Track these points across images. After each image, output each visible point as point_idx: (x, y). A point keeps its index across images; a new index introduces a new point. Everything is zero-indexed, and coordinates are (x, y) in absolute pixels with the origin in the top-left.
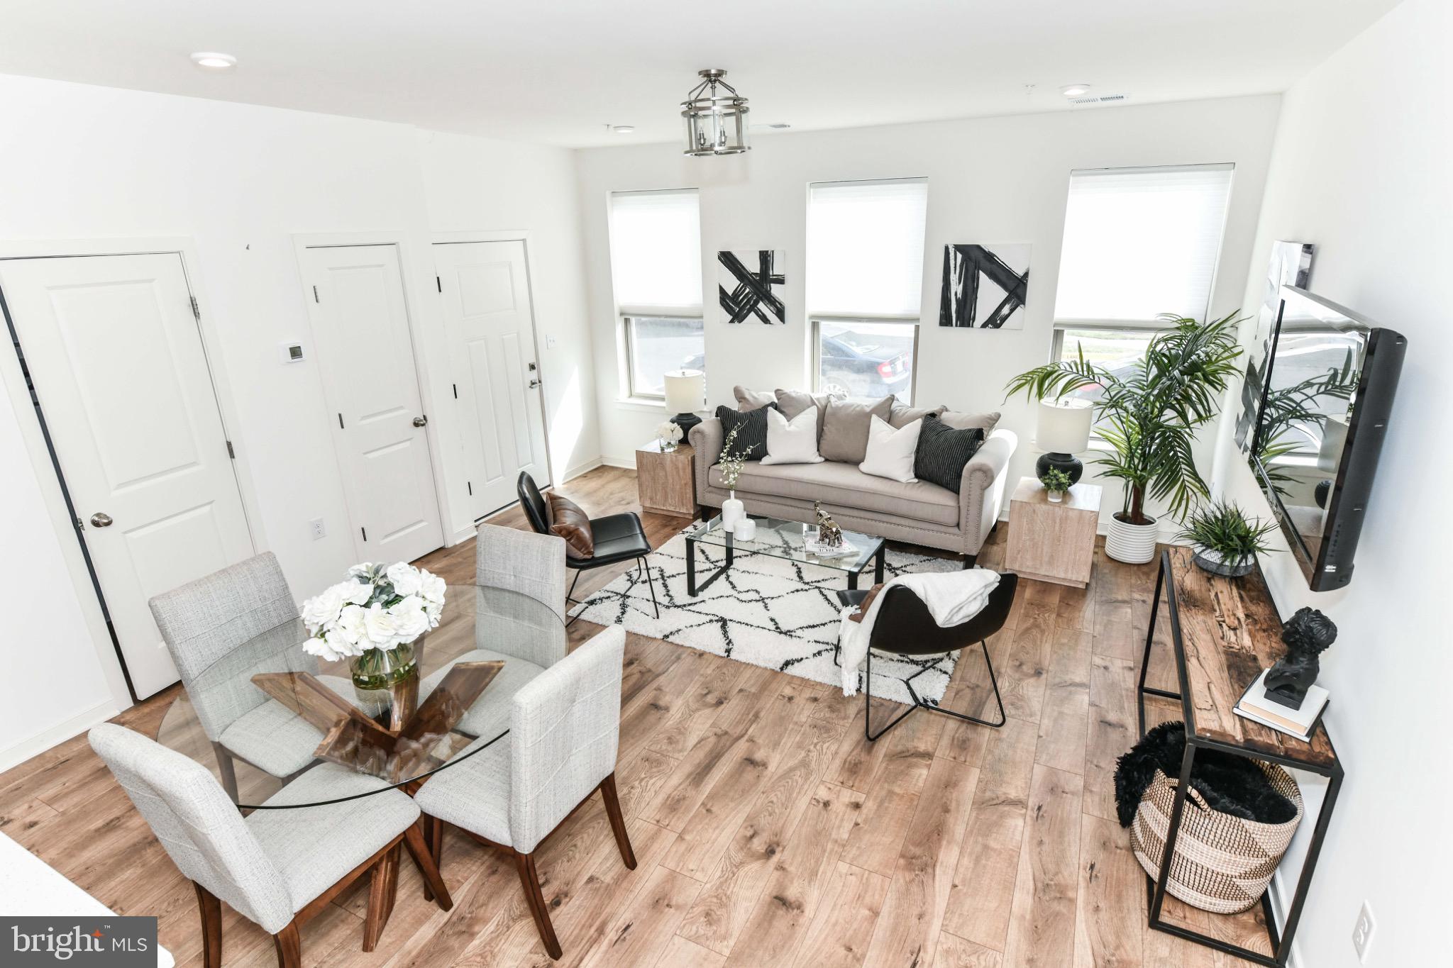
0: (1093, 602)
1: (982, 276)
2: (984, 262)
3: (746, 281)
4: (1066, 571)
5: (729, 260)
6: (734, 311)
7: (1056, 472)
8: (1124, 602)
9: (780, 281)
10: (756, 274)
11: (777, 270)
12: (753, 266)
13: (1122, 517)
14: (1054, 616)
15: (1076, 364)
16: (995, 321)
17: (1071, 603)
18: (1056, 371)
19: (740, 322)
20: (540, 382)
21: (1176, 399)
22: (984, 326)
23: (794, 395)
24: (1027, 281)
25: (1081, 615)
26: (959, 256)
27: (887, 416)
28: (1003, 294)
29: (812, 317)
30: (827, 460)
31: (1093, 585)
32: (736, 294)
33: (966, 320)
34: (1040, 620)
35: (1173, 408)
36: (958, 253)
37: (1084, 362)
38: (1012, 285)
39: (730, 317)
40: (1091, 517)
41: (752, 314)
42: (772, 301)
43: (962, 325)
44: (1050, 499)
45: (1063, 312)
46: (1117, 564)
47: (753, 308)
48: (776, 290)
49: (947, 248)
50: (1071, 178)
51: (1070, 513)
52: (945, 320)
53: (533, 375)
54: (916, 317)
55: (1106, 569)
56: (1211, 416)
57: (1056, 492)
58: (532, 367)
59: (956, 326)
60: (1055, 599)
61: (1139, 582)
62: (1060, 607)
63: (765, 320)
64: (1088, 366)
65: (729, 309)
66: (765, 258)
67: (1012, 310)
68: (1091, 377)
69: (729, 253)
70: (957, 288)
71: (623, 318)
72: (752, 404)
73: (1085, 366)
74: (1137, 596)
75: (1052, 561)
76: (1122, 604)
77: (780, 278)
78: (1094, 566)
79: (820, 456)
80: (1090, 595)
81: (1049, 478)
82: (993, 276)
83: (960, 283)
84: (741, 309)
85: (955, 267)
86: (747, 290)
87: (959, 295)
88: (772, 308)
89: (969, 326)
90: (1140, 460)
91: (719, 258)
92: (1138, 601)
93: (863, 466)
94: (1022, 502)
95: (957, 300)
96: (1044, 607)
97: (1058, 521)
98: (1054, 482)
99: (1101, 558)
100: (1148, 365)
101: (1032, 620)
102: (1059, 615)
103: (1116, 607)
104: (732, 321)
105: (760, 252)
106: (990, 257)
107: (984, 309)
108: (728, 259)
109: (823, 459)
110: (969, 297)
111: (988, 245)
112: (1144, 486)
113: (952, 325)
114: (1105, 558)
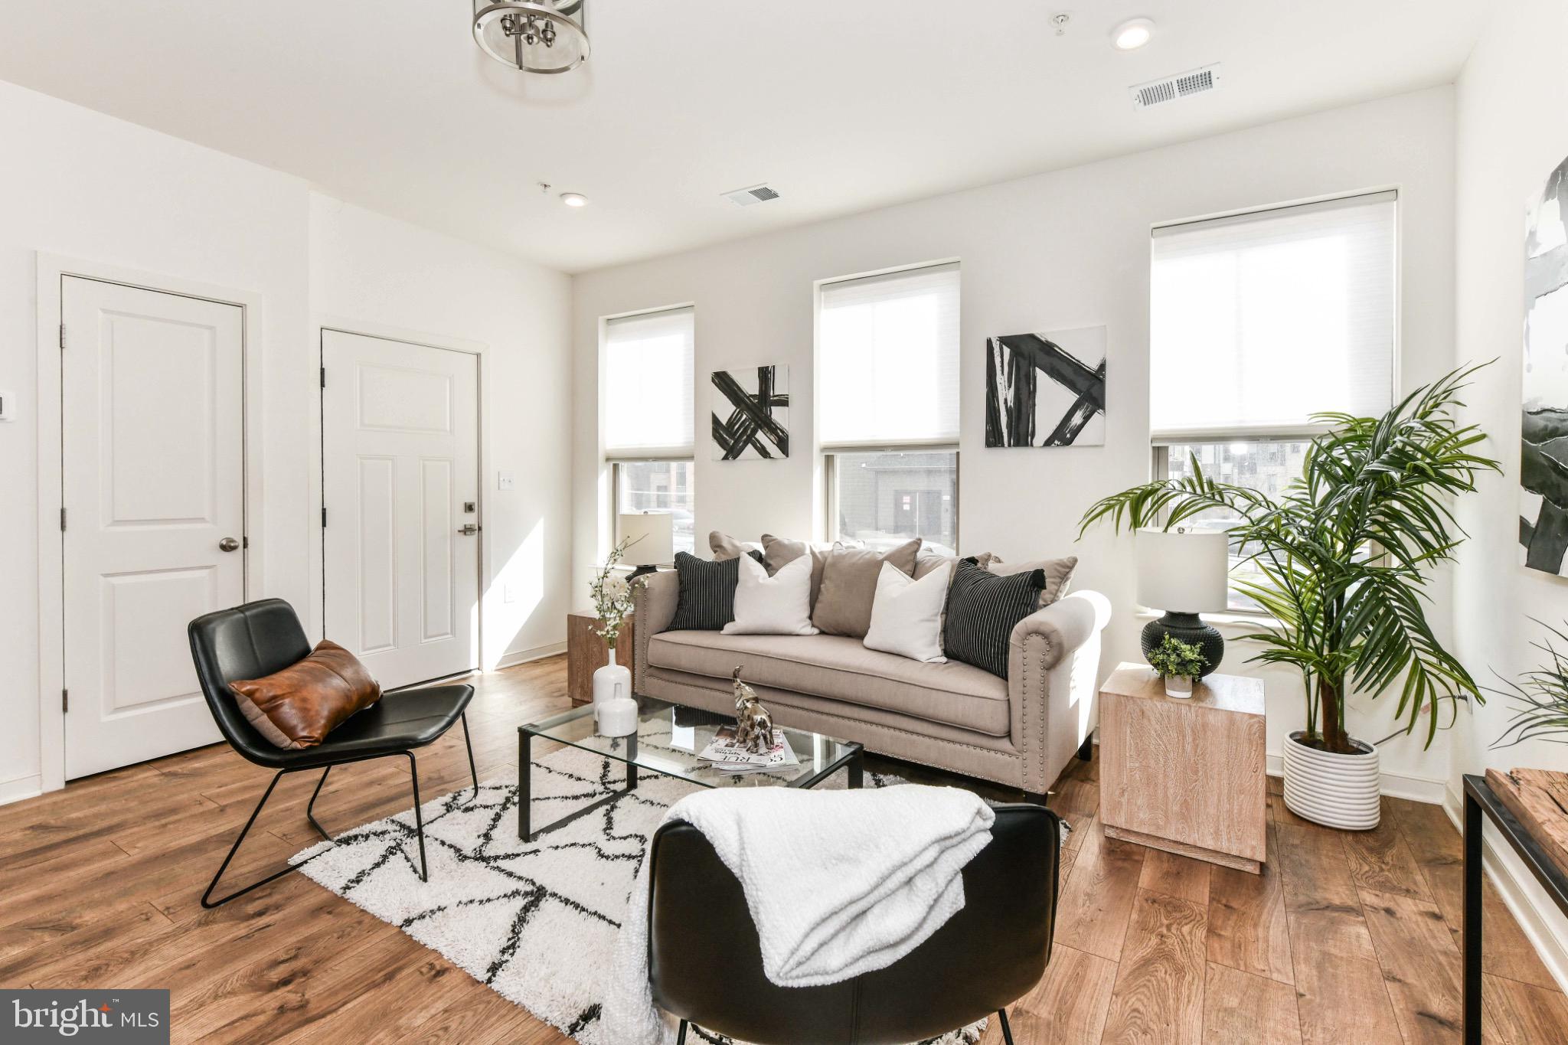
0: (1281, 907)
1: (1041, 375)
2: (1041, 356)
3: (743, 405)
4: (1217, 833)
5: (726, 383)
6: (728, 444)
7: (1174, 641)
8: (1348, 910)
9: (783, 402)
10: (754, 396)
11: (779, 389)
12: (750, 386)
13: (1307, 739)
14: (1201, 933)
15: (1191, 482)
16: (1064, 435)
17: (1234, 904)
18: (1158, 490)
19: (735, 458)
20: (480, 529)
21: (1375, 522)
22: (1048, 443)
23: (786, 542)
24: (1104, 376)
25: (1261, 932)
26: (1007, 351)
27: (910, 567)
28: (1072, 397)
29: (824, 449)
30: (822, 633)
31: (1274, 867)
32: (731, 422)
33: (1022, 437)
34: (1173, 942)
35: (1371, 535)
36: (1005, 347)
37: (1204, 479)
38: (1083, 384)
39: (723, 453)
40: (1251, 726)
41: (750, 445)
42: (772, 428)
43: (1017, 444)
44: (1169, 692)
45: (1163, 419)
46: (1312, 829)
47: (751, 439)
48: (777, 414)
49: (989, 342)
50: (1153, 241)
51: (1211, 718)
52: (993, 439)
53: (471, 519)
54: (954, 441)
55: (1297, 836)
56: (1449, 547)
57: (1177, 679)
58: (469, 508)
59: (1009, 445)
60: (1199, 893)
61: (1366, 868)
62: (1213, 914)
63: (764, 453)
64: (1211, 484)
65: (722, 442)
66: (765, 375)
67: (1086, 419)
68: (1217, 497)
69: (724, 373)
70: (1006, 394)
71: (611, 464)
72: (729, 555)
73: (1205, 486)
74: (1368, 897)
75: (1186, 814)
76: (1344, 916)
77: (782, 398)
78: (1271, 831)
79: (813, 626)
80: (1274, 886)
81: (1164, 653)
82: (1055, 374)
83: (1010, 386)
84: (736, 442)
85: (1002, 366)
86: (744, 417)
87: (1010, 403)
88: (772, 437)
89: (1026, 444)
90: (1323, 637)
91: (713, 381)
92: (1375, 909)
93: (867, 641)
94: (1118, 695)
95: (1008, 410)
96: (1177, 908)
97: (1188, 732)
98: (1173, 657)
99: (1281, 817)
100: (1310, 481)
101: (1154, 940)
102: (1212, 931)
103: (1332, 922)
104: (725, 458)
105: (759, 368)
106: (1048, 348)
107: (1046, 420)
108: (723, 381)
109: (816, 631)
110: (1024, 404)
111: (1046, 332)
112: (1339, 681)
113: (1003, 445)
114: (1288, 818)
